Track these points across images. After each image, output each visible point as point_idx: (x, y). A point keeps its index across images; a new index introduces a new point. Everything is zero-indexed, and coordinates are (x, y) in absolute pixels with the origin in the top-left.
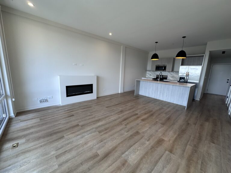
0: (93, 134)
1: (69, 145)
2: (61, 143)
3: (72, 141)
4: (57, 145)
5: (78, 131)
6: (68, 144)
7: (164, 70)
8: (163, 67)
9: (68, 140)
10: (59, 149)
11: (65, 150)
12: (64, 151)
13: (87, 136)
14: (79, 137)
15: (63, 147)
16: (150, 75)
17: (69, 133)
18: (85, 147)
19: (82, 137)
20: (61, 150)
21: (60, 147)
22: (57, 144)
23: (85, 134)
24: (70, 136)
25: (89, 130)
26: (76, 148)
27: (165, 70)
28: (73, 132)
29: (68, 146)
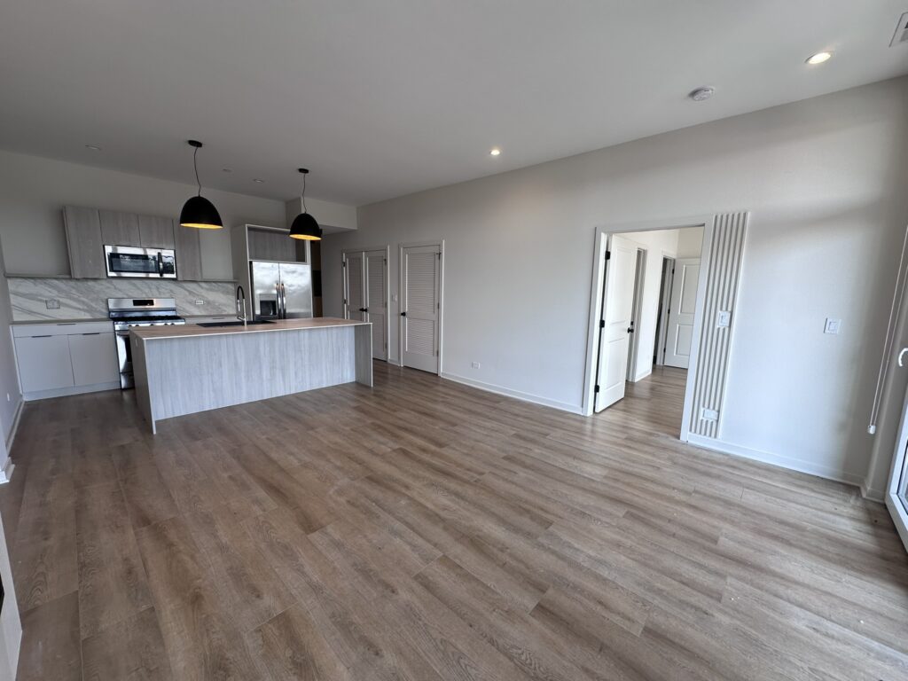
0: (566, 538)
1: (658, 585)
2: (676, 618)
3: (639, 584)
4: (692, 626)
5: (582, 591)
6: (659, 592)
7: (166, 275)
9: (645, 603)
10: (697, 609)
11: (683, 587)
12: (687, 589)
13: (586, 552)
14: (605, 573)
15: (680, 601)
16: (54, 304)
17: (616, 619)
18: (629, 543)
19: (602, 562)
20: (693, 600)
21: (688, 609)
22: (689, 630)
23: (581, 559)
24: (623, 605)
25: (553, 552)
26: (652, 563)
28: (599, 608)
29: (663, 587)
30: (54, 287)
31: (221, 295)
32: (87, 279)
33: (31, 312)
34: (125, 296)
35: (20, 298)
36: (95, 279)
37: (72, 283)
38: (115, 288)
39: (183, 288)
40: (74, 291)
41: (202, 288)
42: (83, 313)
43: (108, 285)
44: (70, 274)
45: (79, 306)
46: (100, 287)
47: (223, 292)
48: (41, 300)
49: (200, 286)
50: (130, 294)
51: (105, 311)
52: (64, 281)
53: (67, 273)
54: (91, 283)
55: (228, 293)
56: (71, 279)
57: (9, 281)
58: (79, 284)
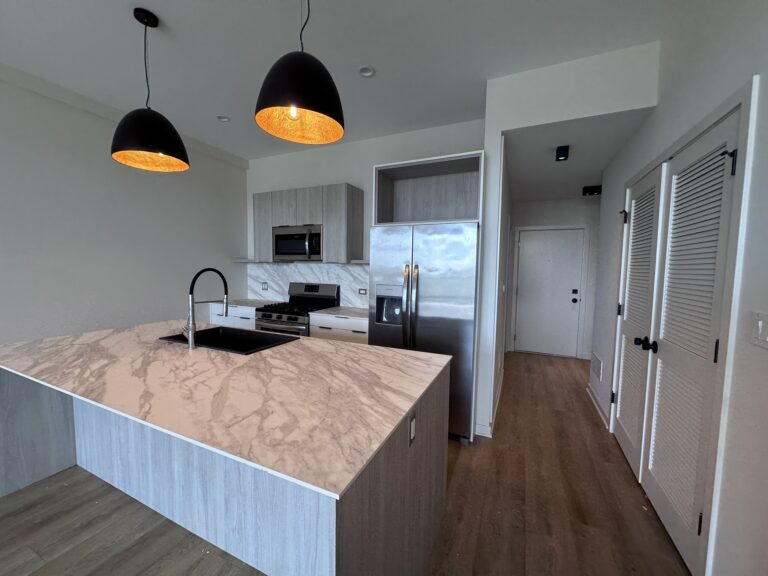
7: (314, 257)
8: (302, 237)
16: (265, 286)
27: (318, 252)
35: (252, 280)
40: (276, 274)
41: (367, 273)
42: (279, 296)
43: (295, 269)
45: (278, 289)
46: (290, 270)
48: (260, 282)
49: (365, 271)
54: (285, 267)
57: (248, 266)
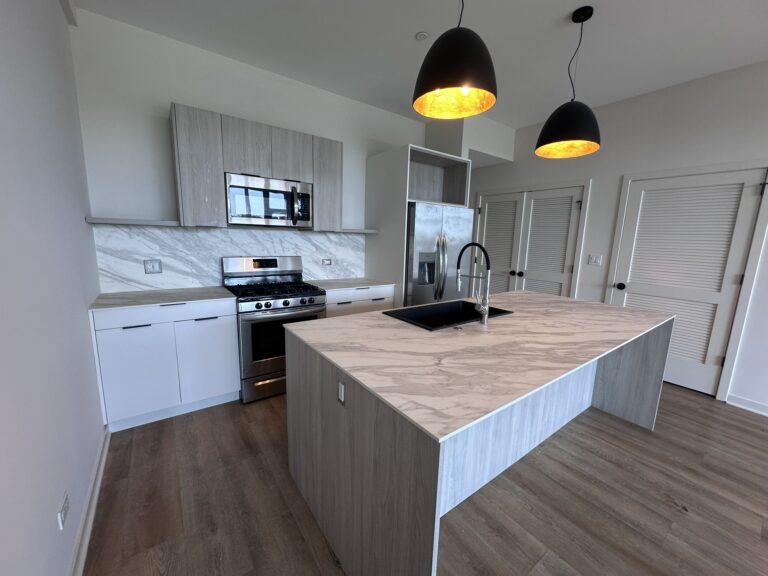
7: (299, 223)
16: (154, 265)
27: (307, 217)
30: (155, 240)
31: (351, 252)
32: (198, 228)
33: (124, 279)
34: (244, 254)
35: (110, 258)
36: (207, 228)
37: (179, 234)
38: (232, 241)
39: (310, 241)
40: (180, 247)
41: (331, 241)
42: (190, 279)
43: (224, 237)
44: (178, 218)
45: (187, 269)
46: (215, 240)
47: (353, 248)
48: (137, 261)
49: (329, 239)
50: (249, 250)
51: (218, 276)
52: (168, 230)
53: (174, 217)
54: (202, 234)
55: (358, 249)
56: (180, 227)
57: (95, 230)
58: (188, 235)
